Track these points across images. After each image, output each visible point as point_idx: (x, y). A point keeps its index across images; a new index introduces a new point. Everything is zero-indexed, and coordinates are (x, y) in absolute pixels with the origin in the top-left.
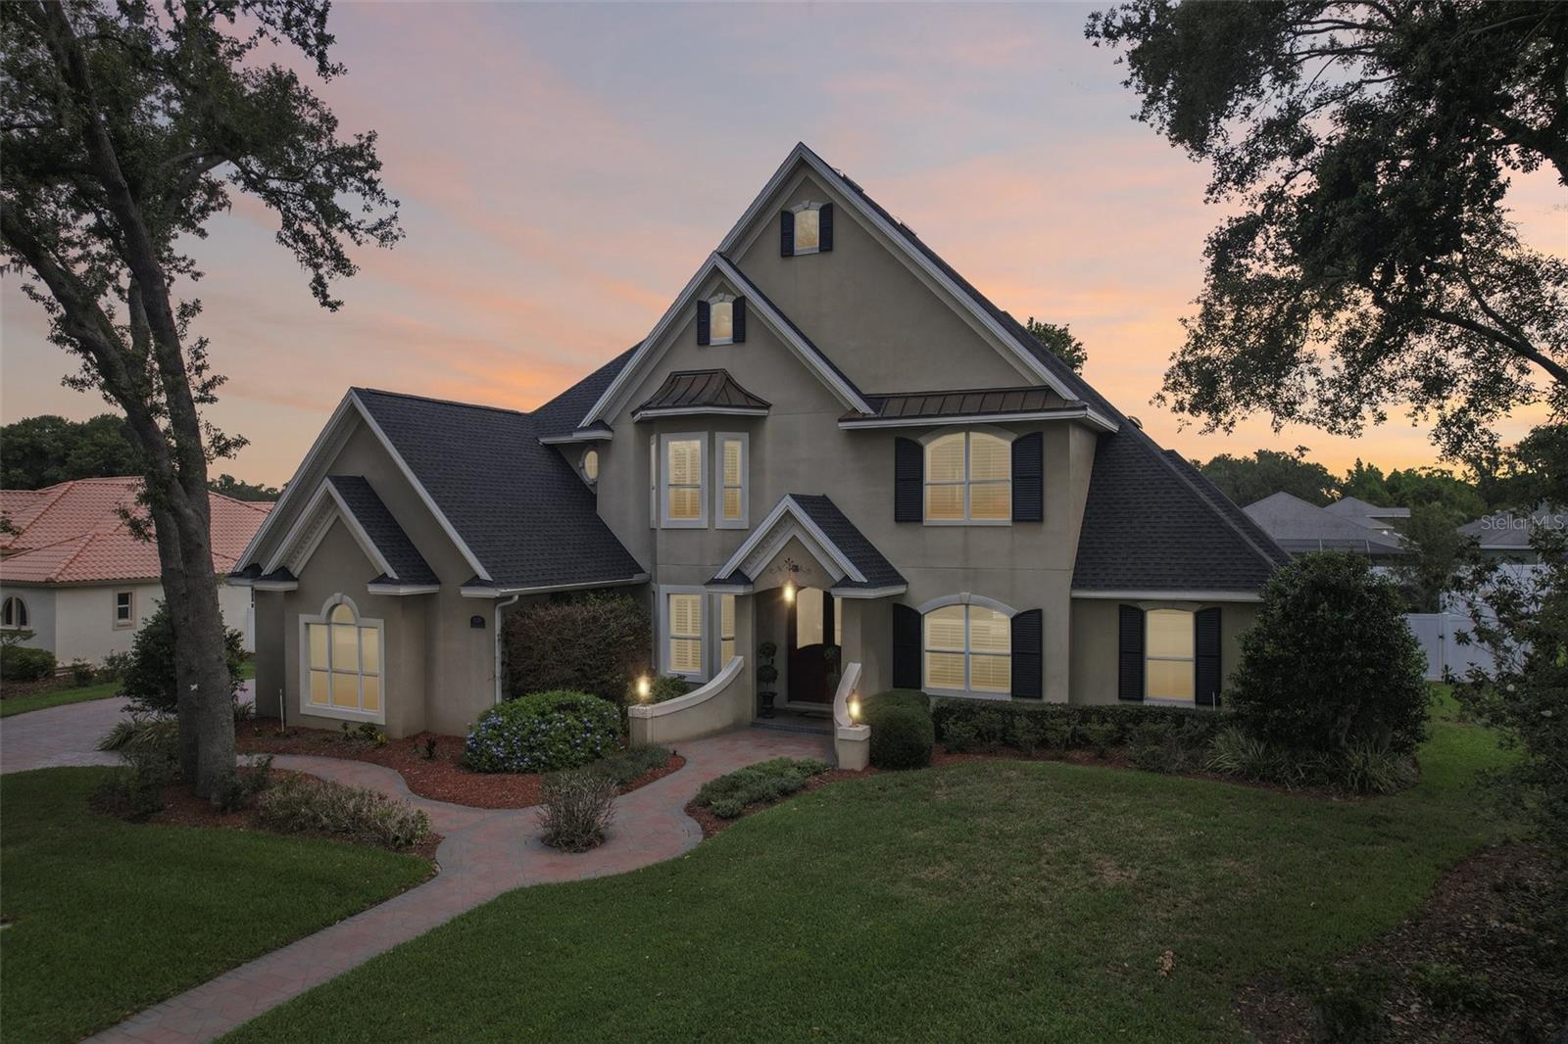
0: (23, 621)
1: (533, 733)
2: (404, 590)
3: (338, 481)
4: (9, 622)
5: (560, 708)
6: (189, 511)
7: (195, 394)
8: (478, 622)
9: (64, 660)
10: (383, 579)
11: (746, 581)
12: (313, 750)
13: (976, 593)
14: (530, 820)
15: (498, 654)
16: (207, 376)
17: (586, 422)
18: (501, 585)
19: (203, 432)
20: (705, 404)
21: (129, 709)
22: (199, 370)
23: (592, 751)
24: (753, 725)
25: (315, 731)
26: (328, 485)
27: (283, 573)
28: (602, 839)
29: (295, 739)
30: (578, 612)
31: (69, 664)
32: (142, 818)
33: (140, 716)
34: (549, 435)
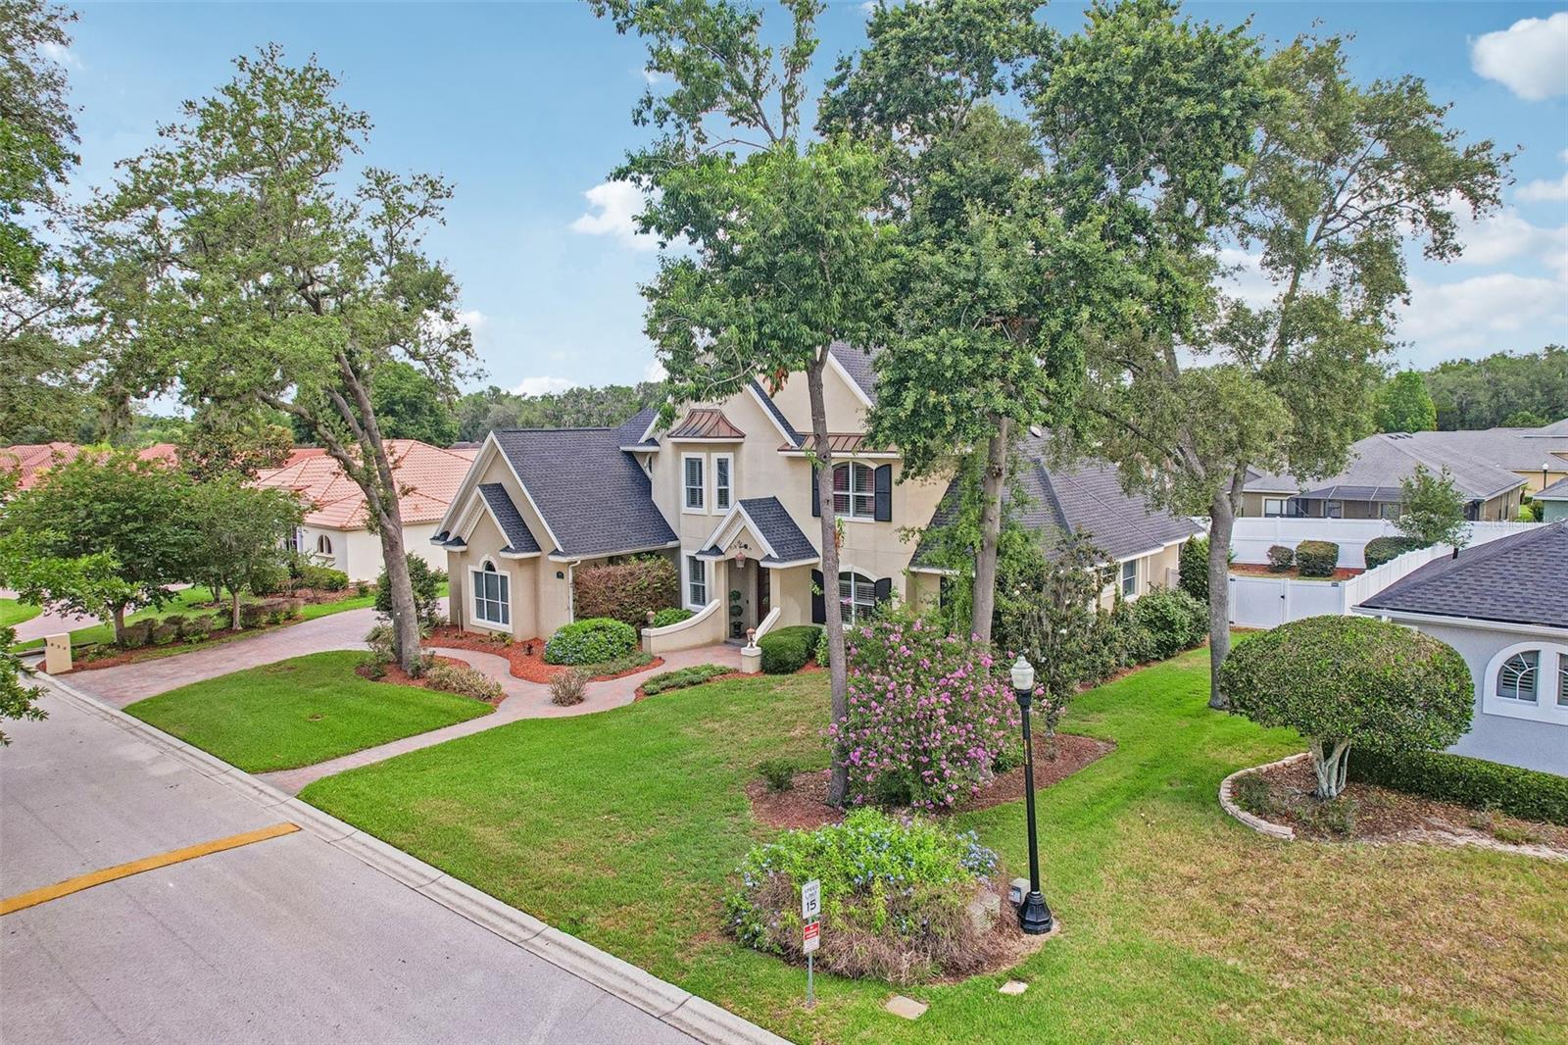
0: (330, 551)
1: (579, 643)
2: (517, 556)
3: (483, 487)
4: (322, 551)
5: (597, 629)
6: (390, 527)
7: (391, 466)
8: (560, 575)
9: (353, 579)
10: (507, 549)
11: (720, 552)
12: (473, 648)
13: (856, 565)
14: (545, 691)
15: (571, 595)
16: (396, 456)
17: (643, 440)
18: (569, 554)
19: (395, 484)
20: (701, 437)
21: (379, 618)
22: (392, 454)
23: (611, 654)
24: (726, 642)
25: (477, 635)
26: (478, 490)
27: (459, 541)
28: (580, 700)
29: (465, 640)
30: (621, 569)
31: (355, 581)
32: (376, 679)
33: (385, 622)
34: (625, 445)
